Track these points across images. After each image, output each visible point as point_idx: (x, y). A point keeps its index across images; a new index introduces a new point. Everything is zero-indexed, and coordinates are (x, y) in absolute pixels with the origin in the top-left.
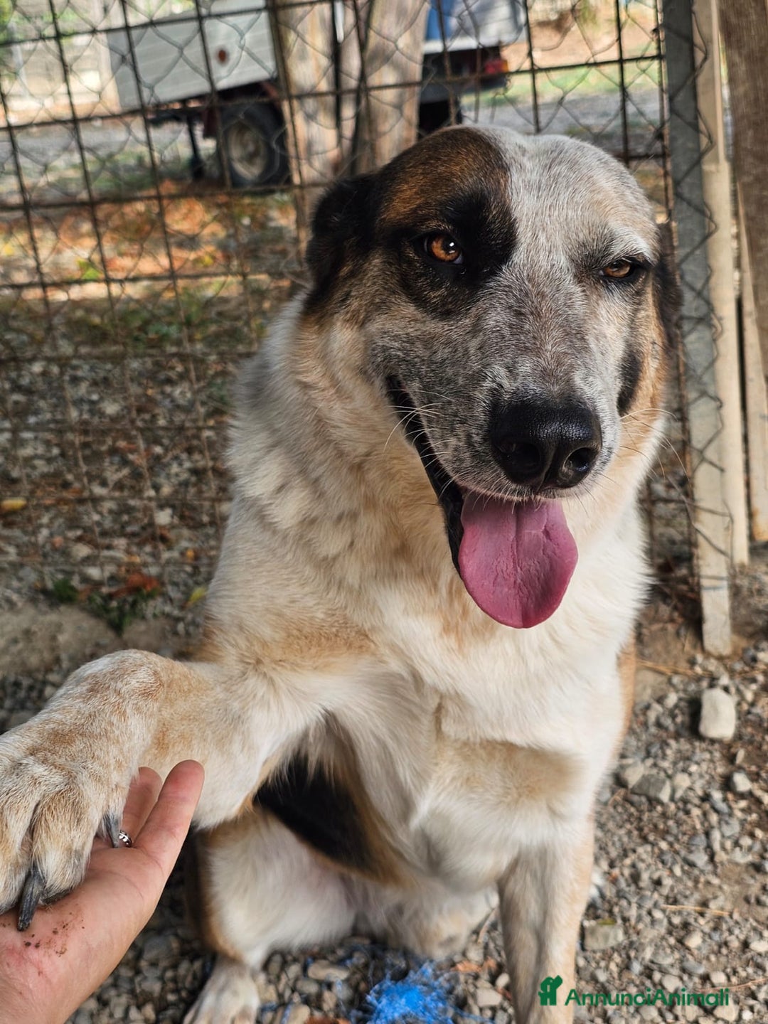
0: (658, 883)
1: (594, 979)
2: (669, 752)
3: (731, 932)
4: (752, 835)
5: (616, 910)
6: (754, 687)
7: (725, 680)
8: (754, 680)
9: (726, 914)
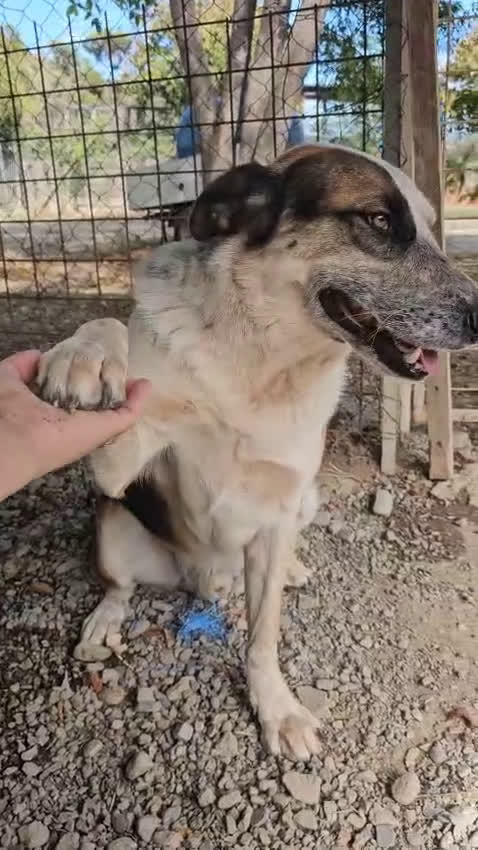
0: (341, 579)
1: (300, 622)
2: (356, 519)
3: (374, 606)
4: (393, 562)
5: (317, 590)
6: (404, 491)
7: (390, 486)
8: (405, 488)
9: (374, 597)
